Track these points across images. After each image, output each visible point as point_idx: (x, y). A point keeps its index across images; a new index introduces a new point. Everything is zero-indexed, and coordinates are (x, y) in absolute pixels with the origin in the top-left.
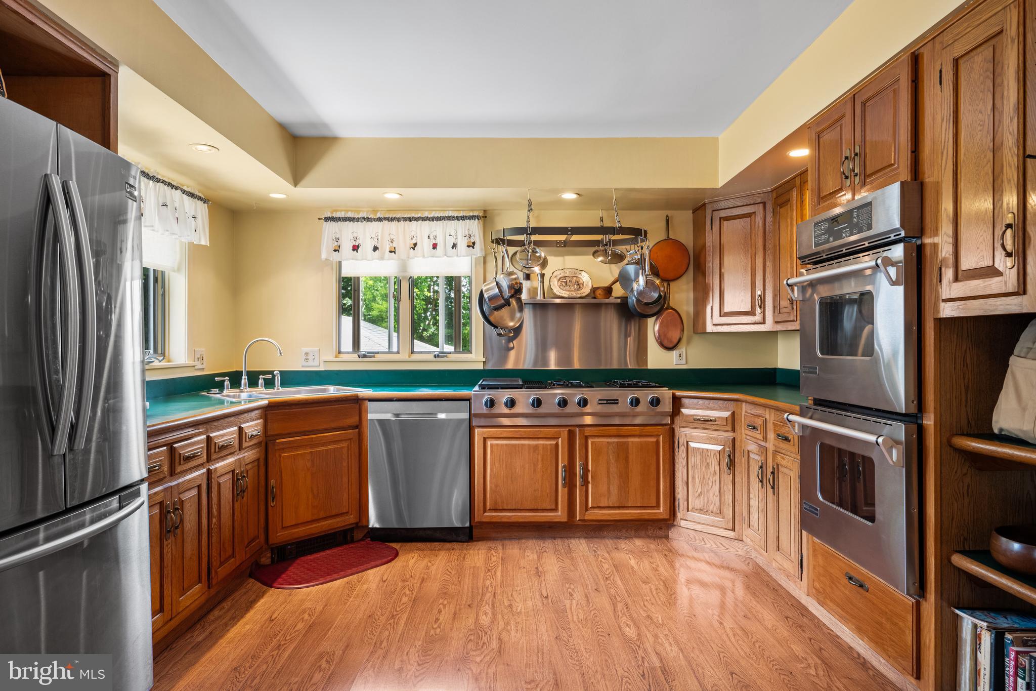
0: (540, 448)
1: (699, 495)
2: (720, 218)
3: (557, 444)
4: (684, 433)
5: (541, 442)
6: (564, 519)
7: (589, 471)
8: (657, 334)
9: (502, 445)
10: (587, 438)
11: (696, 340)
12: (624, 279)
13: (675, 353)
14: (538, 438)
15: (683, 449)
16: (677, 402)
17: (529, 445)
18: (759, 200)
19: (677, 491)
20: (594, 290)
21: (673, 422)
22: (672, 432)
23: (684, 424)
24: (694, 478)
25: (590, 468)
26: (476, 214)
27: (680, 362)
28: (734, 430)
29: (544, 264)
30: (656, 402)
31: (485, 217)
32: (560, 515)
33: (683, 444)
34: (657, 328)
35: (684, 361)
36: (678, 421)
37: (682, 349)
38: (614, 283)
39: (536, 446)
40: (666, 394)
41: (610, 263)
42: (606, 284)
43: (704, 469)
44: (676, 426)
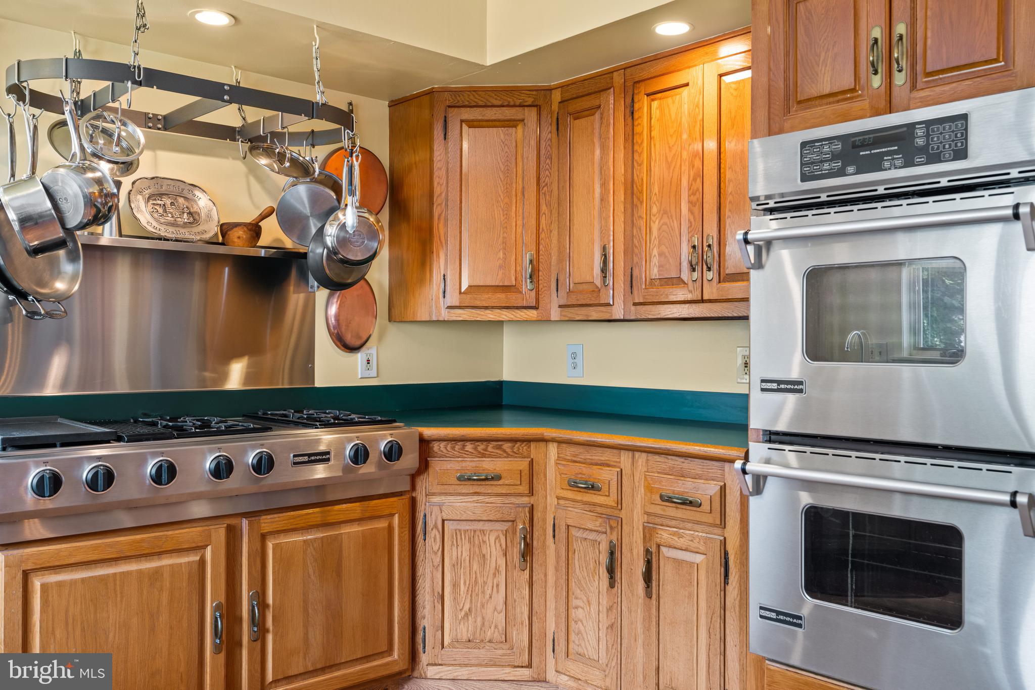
0: (166, 575)
1: (466, 615)
2: (462, 121)
3: (202, 562)
4: (433, 505)
5: (166, 561)
7: (267, 606)
8: (332, 321)
9: (73, 583)
10: (264, 537)
13: (360, 357)
14: (160, 554)
15: (434, 535)
16: (426, 450)
17: (140, 572)
18: (530, 101)
19: (419, 614)
20: (223, 228)
21: (413, 487)
22: (413, 503)
23: (437, 489)
24: (455, 585)
25: (270, 600)
27: (367, 374)
28: (531, 492)
30: (393, 453)
33: (436, 526)
34: (333, 310)
35: (373, 373)
36: (425, 484)
37: (371, 350)
38: (264, 216)
39: (156, 574)
40: (410, 436)
43: (475, 567)
44: (420, 495)
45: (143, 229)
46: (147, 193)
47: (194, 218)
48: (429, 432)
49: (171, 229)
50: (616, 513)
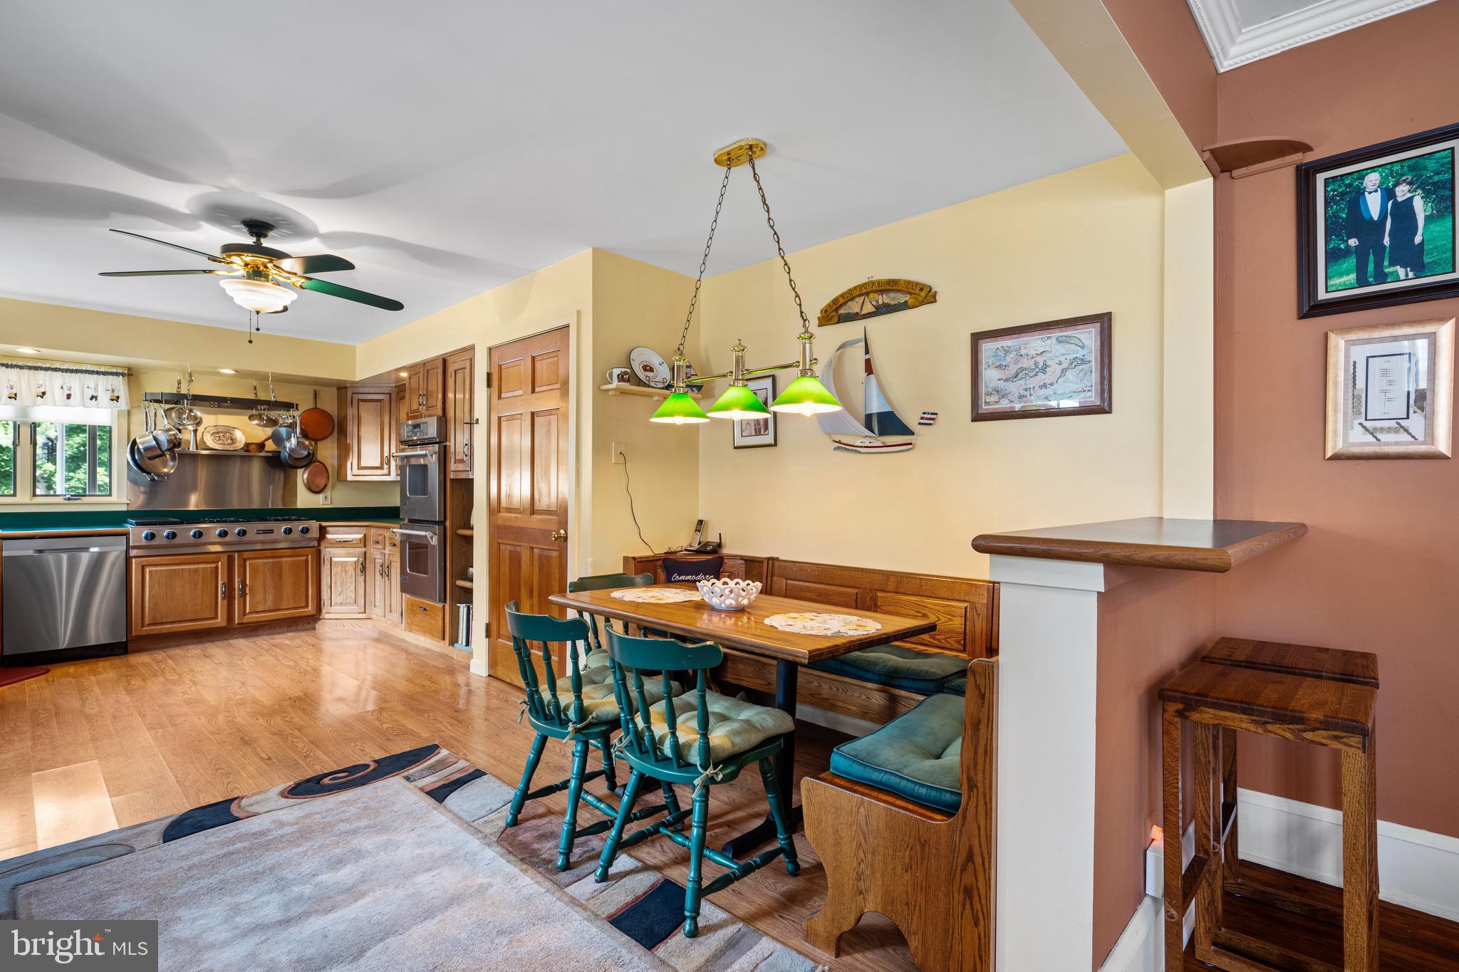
0: (201, 571)
1: (340, 594)
2: (358, 400)
3: (217, 567)
4: (327, 552)
5: (201, 566)
6: (224, 624)
7: (246, 585)
8: (306, 481)
9: (162, 571)
10: (245, 560)
11: (339, 485)
12: (277, 438)
13: (321, 496)
14: (198, 563)
15: (327, 563)
16: (323, 531)
17: (189, 569)
18: (386, 392)
19: (322, 594)
20: (247, 445)
21: (319, 545)
22: (319, 552)
23: (329, 545)
24: (335, 582)
25: (248, 583)
26: (120, 370)
27: (326, 503)
28: (365, 546)
29: (198, 422)
30: (306, 530)
31: (130, 374)
32: (221, 621)
33: (328, 560)
34: (305, 476)
35: (329, 502)
36: (323, 544)
37: (328, 493)
38: (267, 440)
39: (196, 571)
40: (314, 525)
41: (265, 426)
42: (259, 440)
43: (343, 575)
44: (322, 548)
45: (208, 446)
46: (212, 432)
47: (233, 441)
48: (324, 524)
49: (221, 446)
50: (383, 551)
